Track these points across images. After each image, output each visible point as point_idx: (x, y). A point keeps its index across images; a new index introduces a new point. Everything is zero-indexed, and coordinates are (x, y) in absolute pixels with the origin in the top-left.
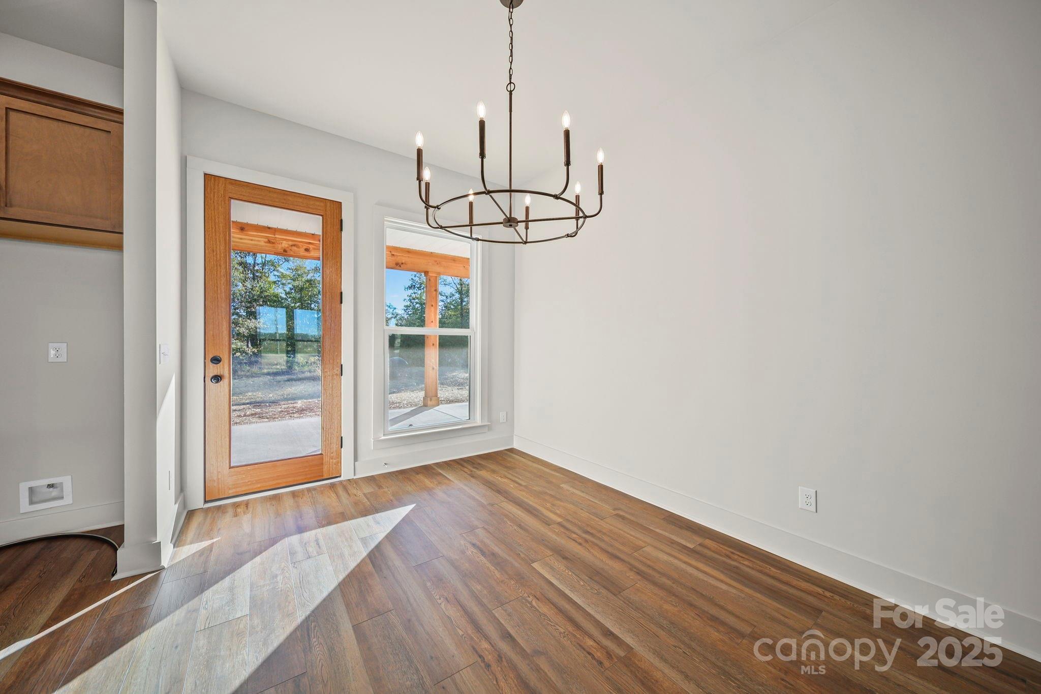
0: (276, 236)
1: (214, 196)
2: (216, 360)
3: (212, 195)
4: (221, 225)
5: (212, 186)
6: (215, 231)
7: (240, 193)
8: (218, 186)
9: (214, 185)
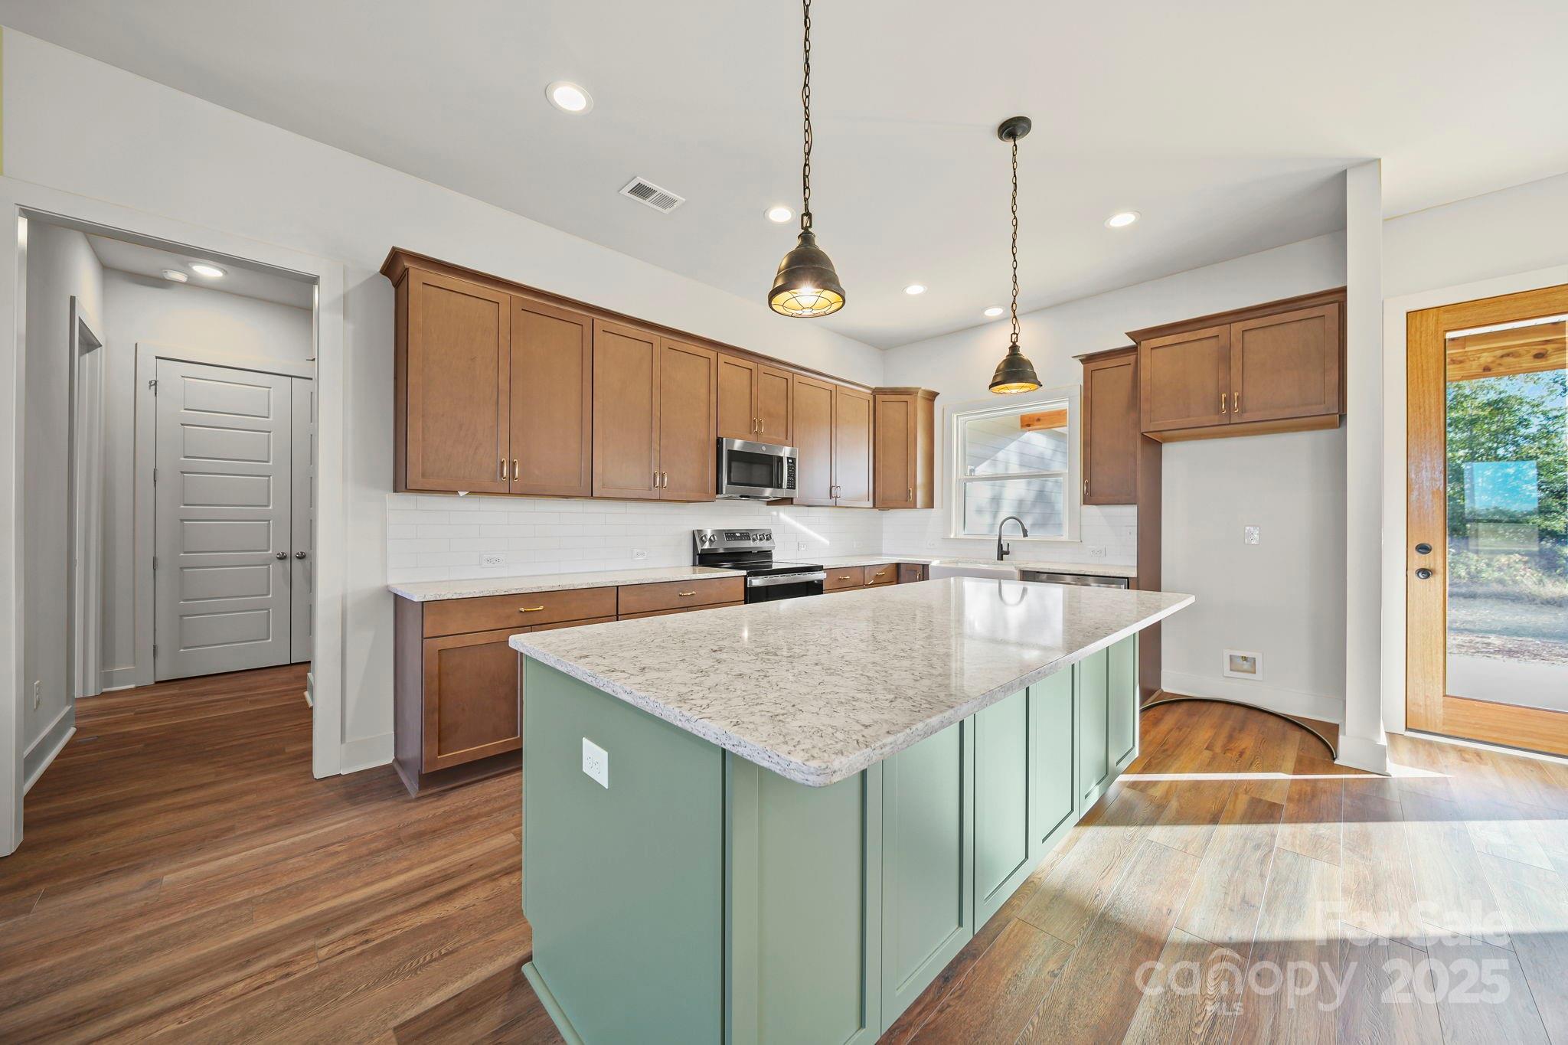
0: (1467, 349)
1: (1421, 337)
2: (1424, 549)
3: (1418, 337)
4: (1431, 372)
5: (1418, 323)
6: (1423, 381)
7: (1463, 319)
8: (1427, 321)
9: (1421, 322)
